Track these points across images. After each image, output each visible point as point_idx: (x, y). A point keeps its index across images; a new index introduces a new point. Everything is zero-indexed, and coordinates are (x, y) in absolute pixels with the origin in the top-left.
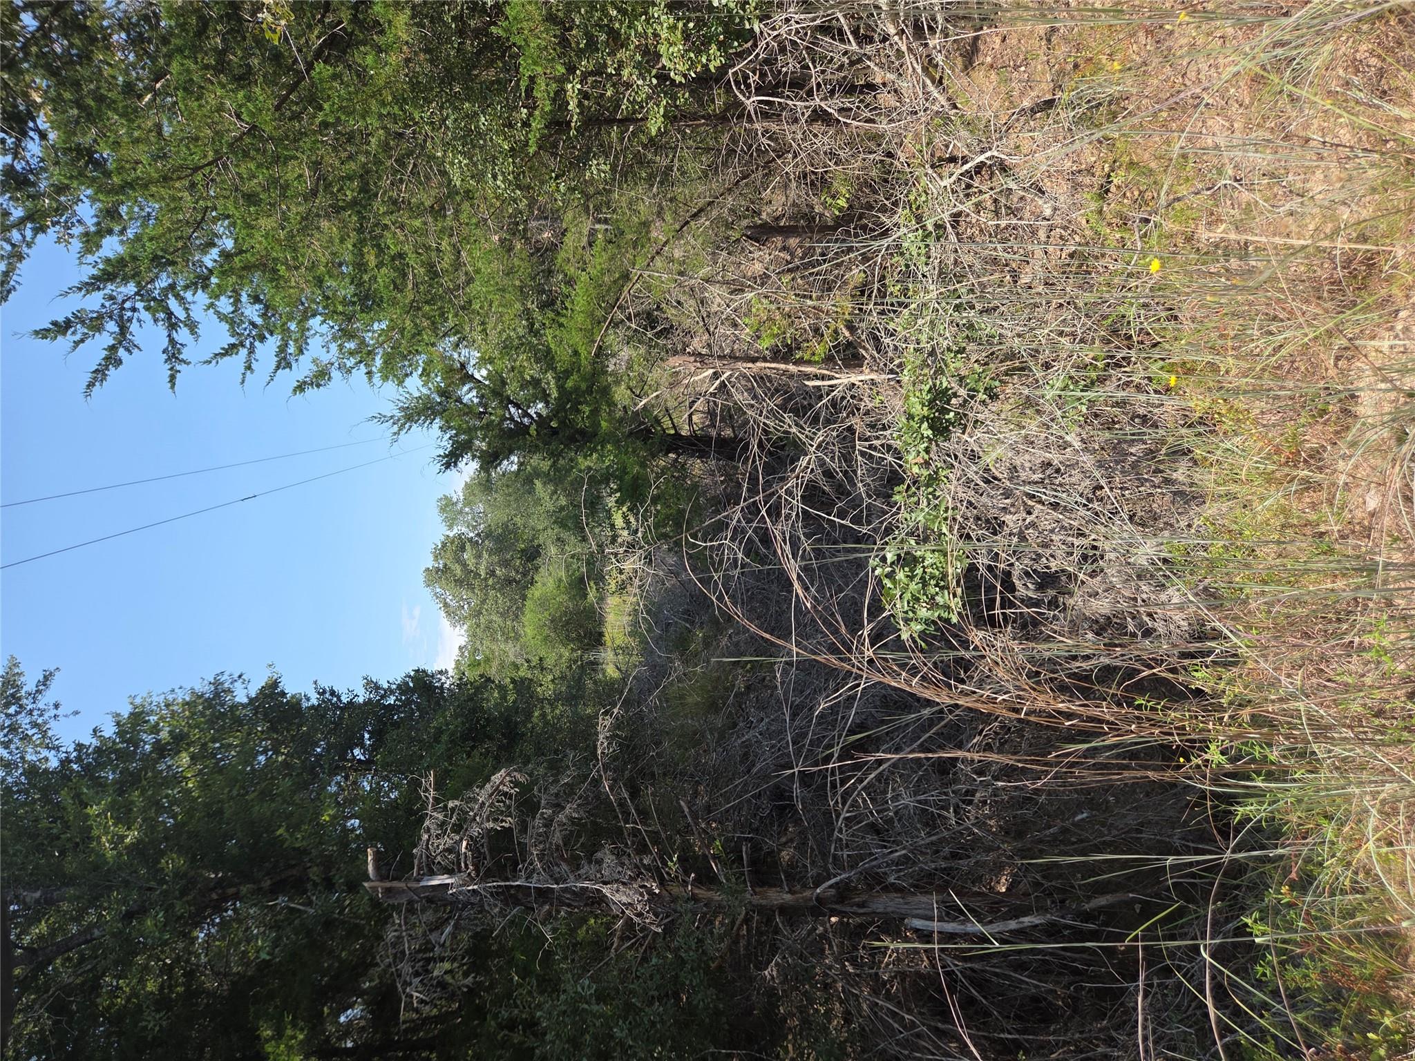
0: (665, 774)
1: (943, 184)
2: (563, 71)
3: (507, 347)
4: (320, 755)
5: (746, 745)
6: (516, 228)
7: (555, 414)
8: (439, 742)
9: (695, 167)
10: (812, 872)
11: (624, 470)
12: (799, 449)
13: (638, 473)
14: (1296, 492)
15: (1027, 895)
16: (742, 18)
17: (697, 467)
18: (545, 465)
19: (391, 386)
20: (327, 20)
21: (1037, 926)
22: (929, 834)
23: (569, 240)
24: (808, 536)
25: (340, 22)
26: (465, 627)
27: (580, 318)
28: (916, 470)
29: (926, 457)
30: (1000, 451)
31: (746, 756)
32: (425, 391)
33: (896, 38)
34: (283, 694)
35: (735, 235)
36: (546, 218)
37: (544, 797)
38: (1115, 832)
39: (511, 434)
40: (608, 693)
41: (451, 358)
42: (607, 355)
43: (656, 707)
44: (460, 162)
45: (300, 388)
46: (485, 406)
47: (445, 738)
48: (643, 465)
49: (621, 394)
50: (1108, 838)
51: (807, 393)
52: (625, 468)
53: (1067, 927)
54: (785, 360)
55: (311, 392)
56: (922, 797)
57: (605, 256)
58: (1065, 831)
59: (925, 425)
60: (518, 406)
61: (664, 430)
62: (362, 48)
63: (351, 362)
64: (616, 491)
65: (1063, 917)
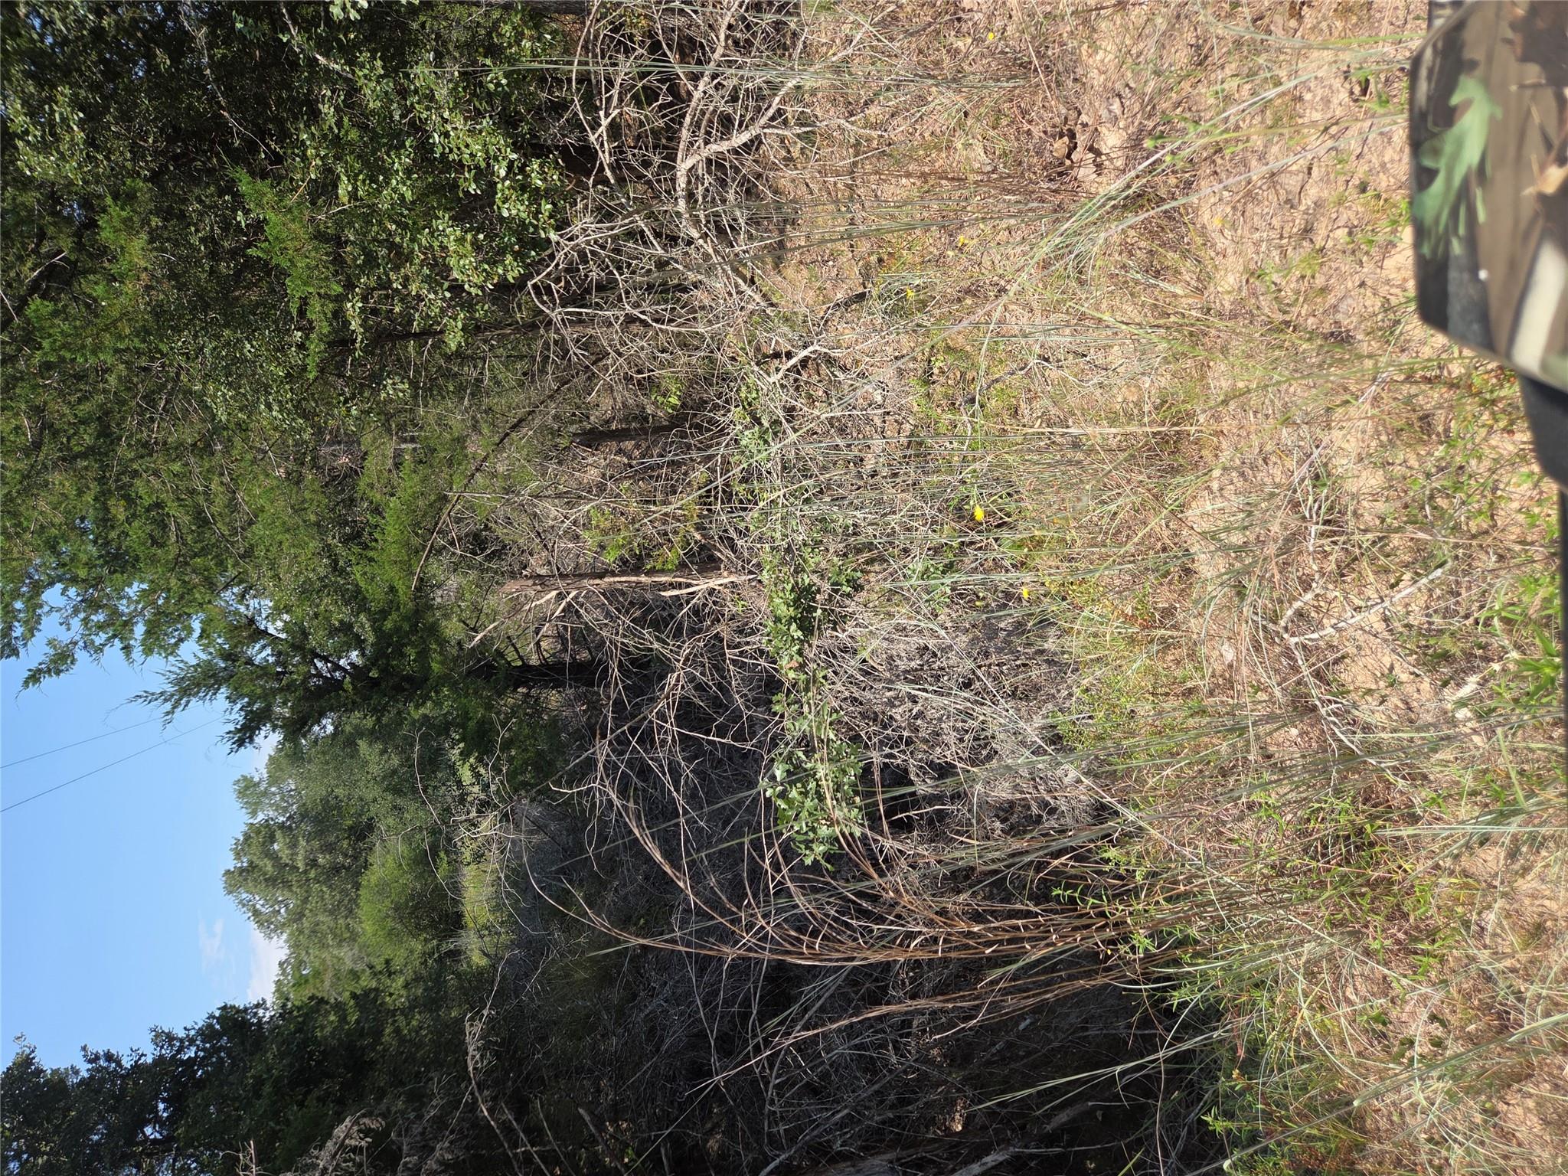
0: (556, 1076)
1: (771, 380)
2: (340, 290)
3: (306, 592)
4: (98, 1143)
5: (650, 1018)
6: (303, 457)
7: (373, 662)
8: (259, 1097)
9: (509, 378)
10: (746, 1159)
11: (466, 716)
12: (665, 667)
13: (483, 716)
14: (1158, 652)
15: (984, 1128)
16: (536, 227)
17: (554, 699)
18: (369, 722)
19: (157, 661)
20: (44, 250)
21: (1001, 1163)
22: (870, 1082)
23: (371, 464)
24: (688, 760)
25: (60, 252)
26: (285, 936)
27: (393, 550)
28: (792, 675)
29: (800, 660)
30: (875, 643)
31: (652, 1031)
32: (204, 657)
33: (701, 241)
34: (39, 1072)
35: (563, 442)
36: (339, 443)
37: (405, 1141)
38: (1061, 1036)
39: (319, 693)
40: (476, 987)
41: (237, 612)
42: (432, 587)
43: (538, 994)
44: (224, 395)
45: (34, 677)
46: (284, 665)
47: (267, 1089)
48: (489, 707)
49: (452, 629)
50: (1056, 1044)
51: (665, 604)
52: (467, 713)
53: (1032, 1157)
54: (637, 570)
55: (47, 681)
56: (857, 1041)
57: (416, 478)
58: (1010, 1045)
59: (794, 626)
60: (325, 659)
61: (509, 663)
62: (91, 277)
63: (100, 638)
64: (459, 741)
65: (1026, 1147)
